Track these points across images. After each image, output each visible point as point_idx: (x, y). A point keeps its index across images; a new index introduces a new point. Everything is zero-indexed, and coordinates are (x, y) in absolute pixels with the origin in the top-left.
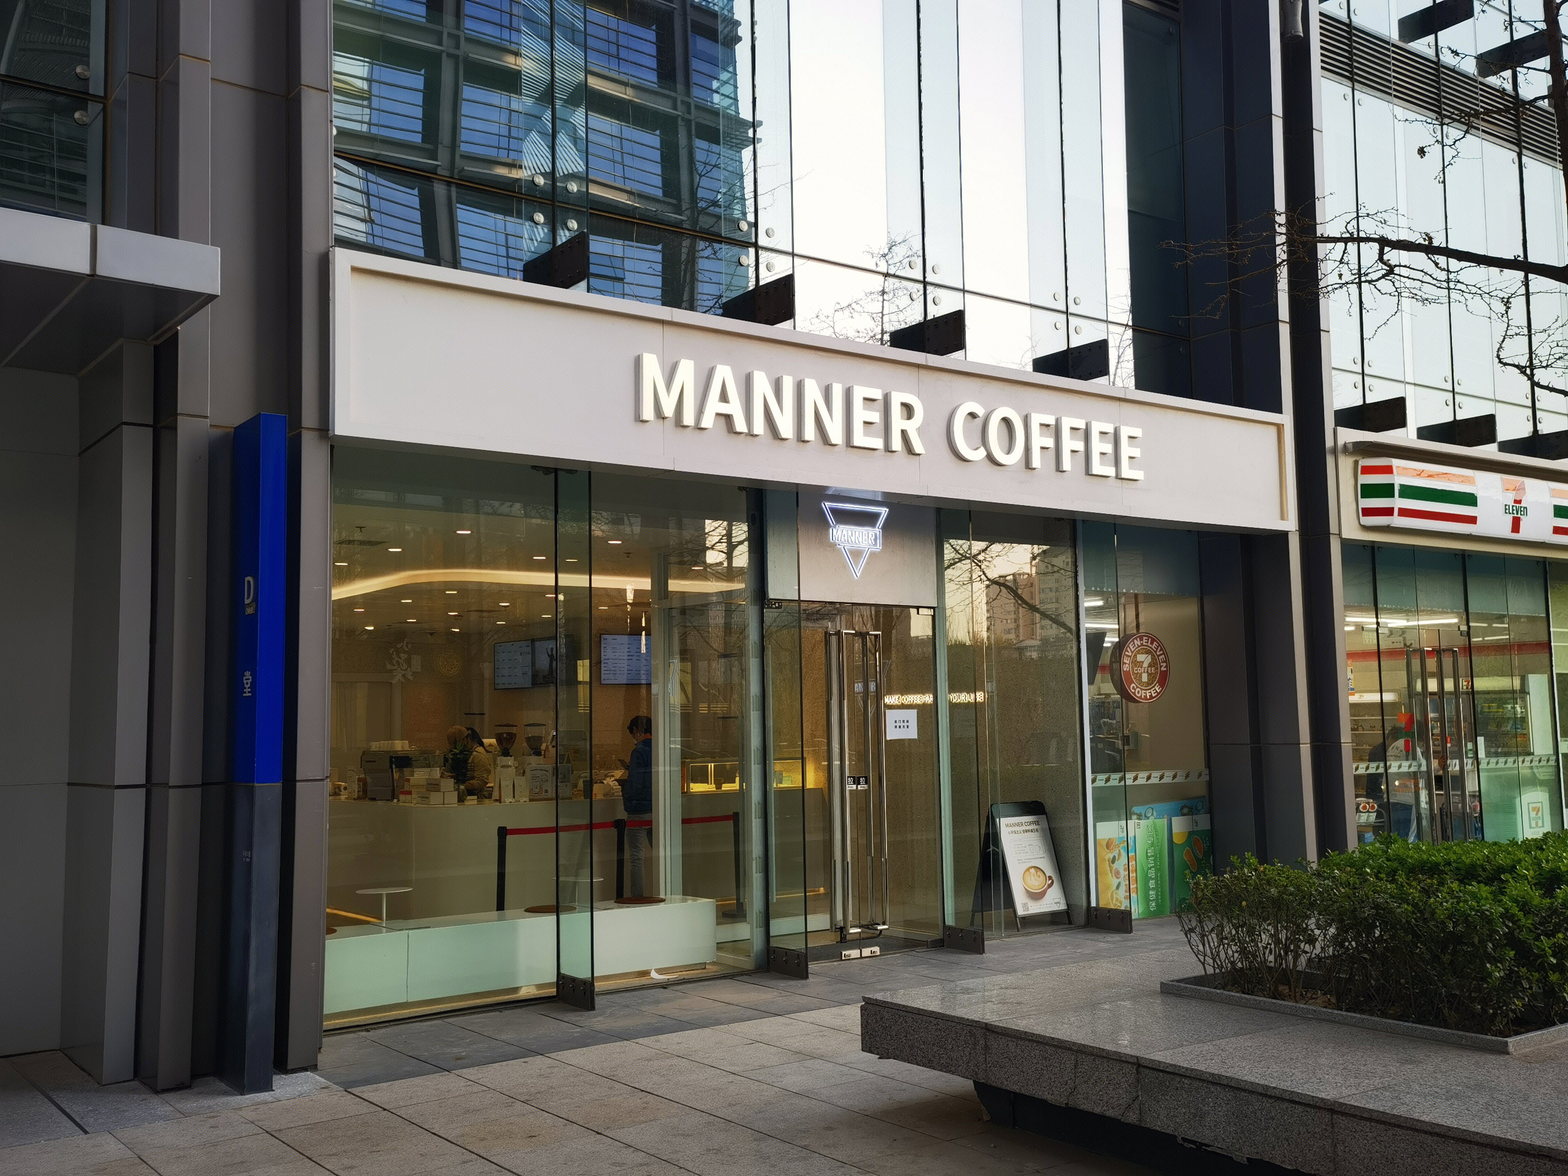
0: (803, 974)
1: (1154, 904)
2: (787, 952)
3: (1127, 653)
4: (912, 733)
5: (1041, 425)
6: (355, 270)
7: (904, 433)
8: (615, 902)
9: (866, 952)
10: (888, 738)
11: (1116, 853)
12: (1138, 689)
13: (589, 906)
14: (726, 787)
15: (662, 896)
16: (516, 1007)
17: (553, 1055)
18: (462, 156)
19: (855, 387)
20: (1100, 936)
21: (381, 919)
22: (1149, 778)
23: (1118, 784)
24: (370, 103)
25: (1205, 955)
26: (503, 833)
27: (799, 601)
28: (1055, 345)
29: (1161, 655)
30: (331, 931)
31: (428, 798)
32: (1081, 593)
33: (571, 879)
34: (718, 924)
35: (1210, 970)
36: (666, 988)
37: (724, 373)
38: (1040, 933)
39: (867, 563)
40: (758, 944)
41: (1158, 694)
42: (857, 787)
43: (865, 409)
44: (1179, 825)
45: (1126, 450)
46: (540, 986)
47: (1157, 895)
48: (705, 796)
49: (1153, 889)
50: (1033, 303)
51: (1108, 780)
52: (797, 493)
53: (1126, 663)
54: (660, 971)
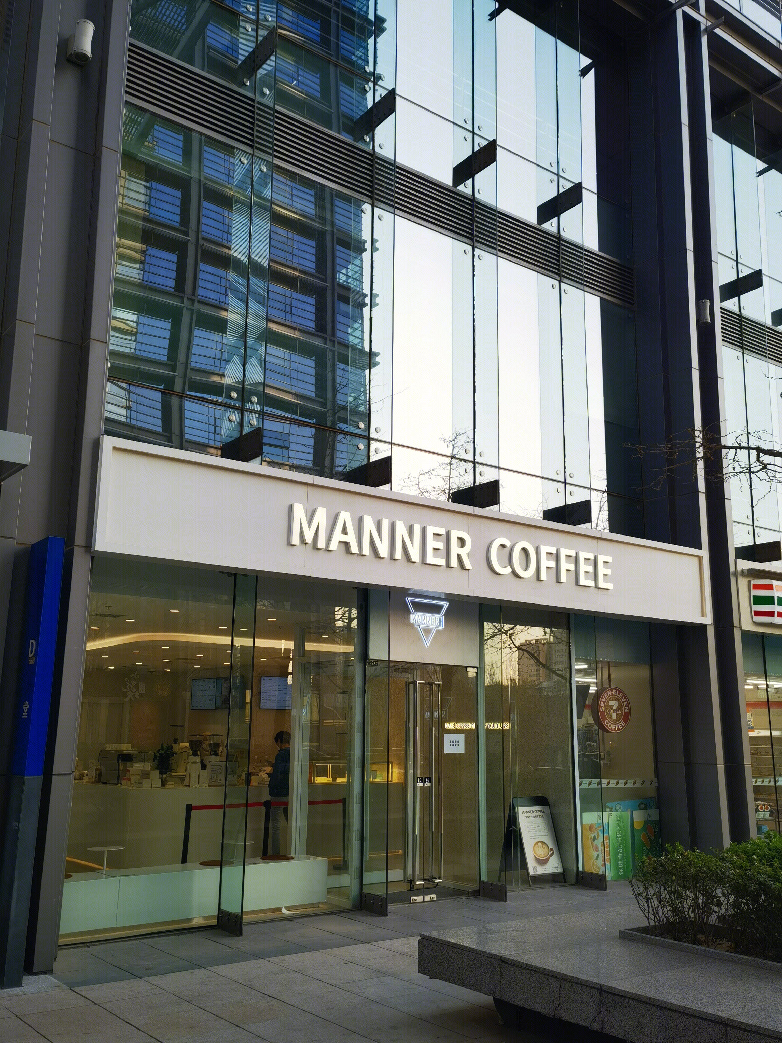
0: (383, 912)
1: (621, 871)
2: (374, 897)
3: (602, 700)
4: (461, 749)
5: (547, 553)
6: (115, 449)
7: (459, 556)
8: (261, 859)
9: (427, 898)
10: (445, 753)
11: (596, 834)
12: (610, 724)
13: (243, 861)
14: (340, 780)
15: (293, 855)
16: (190, 933)
17: (211, 968)
18: (192, 369)
19: (428, 527)
20: (585, 892)
21: (102, 866)
22: (617, 783)
23: (596, 787)
24: (136, 339)
25: (649, 913)
26: (189, 808)
27: (389, 661)
28: (557, 502)
29: (625, 701)
30: (68, 876)
31: (141, 783)
32: (573, 660)
33: (232, 842)
34: (328, 875)
35: (652, 923)
36: (291, 921)
37: (345, 516)
38: (546, 888)
39: (434, 637)
40: (354, 890)
41: (623, 727)
42: (424, 785)
43: (434, 540)
44: (639, 816)
45: (602, 571)
46: (206, 918)
47: (623, 864)
48: (324, 786)
49: (621, 860)
50: (543, 476)
51: (590, 784)
52: (390, 592)
53: (602, 707)
54: (288, 908)
